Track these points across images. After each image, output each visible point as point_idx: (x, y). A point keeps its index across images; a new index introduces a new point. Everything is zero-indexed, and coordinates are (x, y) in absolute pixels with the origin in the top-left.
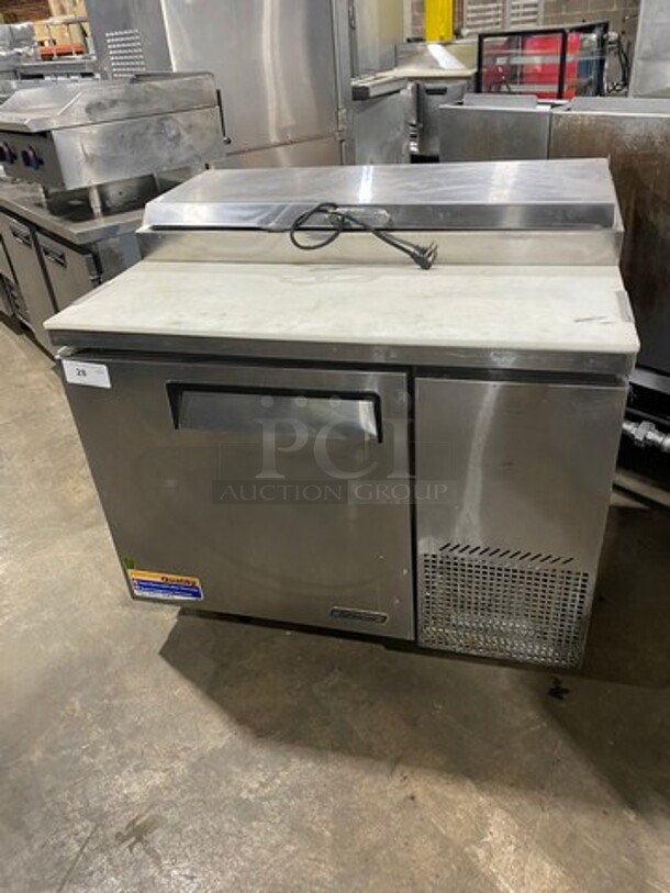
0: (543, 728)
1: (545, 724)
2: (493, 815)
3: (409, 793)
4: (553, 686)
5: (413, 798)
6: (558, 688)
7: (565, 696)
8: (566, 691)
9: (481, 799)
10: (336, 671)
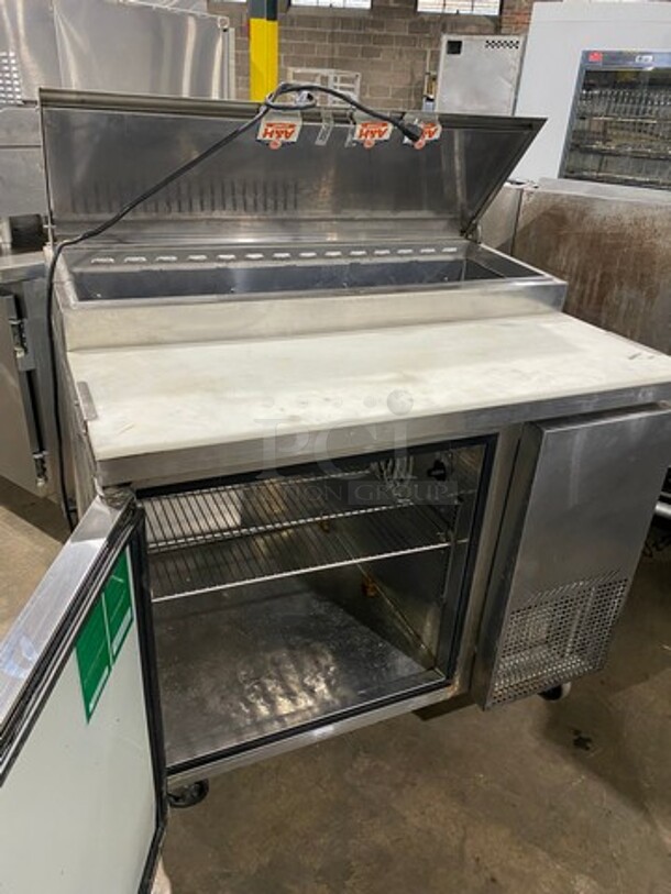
0: (583, 781)
1: (583, 777)
2: (575, 882)
3: (488, 875)
4: (576, 737)
5: (493, 880)
6: (580, 738)
7: (589, 745)
8: (589, 740)
9: (558, 867)
10: (361, 753)
